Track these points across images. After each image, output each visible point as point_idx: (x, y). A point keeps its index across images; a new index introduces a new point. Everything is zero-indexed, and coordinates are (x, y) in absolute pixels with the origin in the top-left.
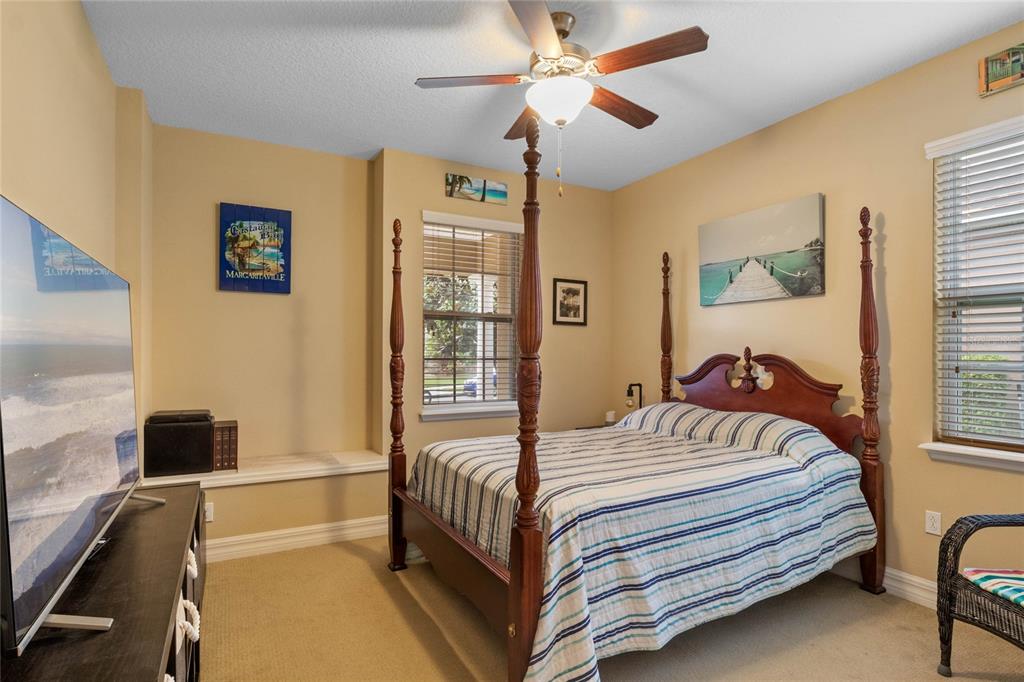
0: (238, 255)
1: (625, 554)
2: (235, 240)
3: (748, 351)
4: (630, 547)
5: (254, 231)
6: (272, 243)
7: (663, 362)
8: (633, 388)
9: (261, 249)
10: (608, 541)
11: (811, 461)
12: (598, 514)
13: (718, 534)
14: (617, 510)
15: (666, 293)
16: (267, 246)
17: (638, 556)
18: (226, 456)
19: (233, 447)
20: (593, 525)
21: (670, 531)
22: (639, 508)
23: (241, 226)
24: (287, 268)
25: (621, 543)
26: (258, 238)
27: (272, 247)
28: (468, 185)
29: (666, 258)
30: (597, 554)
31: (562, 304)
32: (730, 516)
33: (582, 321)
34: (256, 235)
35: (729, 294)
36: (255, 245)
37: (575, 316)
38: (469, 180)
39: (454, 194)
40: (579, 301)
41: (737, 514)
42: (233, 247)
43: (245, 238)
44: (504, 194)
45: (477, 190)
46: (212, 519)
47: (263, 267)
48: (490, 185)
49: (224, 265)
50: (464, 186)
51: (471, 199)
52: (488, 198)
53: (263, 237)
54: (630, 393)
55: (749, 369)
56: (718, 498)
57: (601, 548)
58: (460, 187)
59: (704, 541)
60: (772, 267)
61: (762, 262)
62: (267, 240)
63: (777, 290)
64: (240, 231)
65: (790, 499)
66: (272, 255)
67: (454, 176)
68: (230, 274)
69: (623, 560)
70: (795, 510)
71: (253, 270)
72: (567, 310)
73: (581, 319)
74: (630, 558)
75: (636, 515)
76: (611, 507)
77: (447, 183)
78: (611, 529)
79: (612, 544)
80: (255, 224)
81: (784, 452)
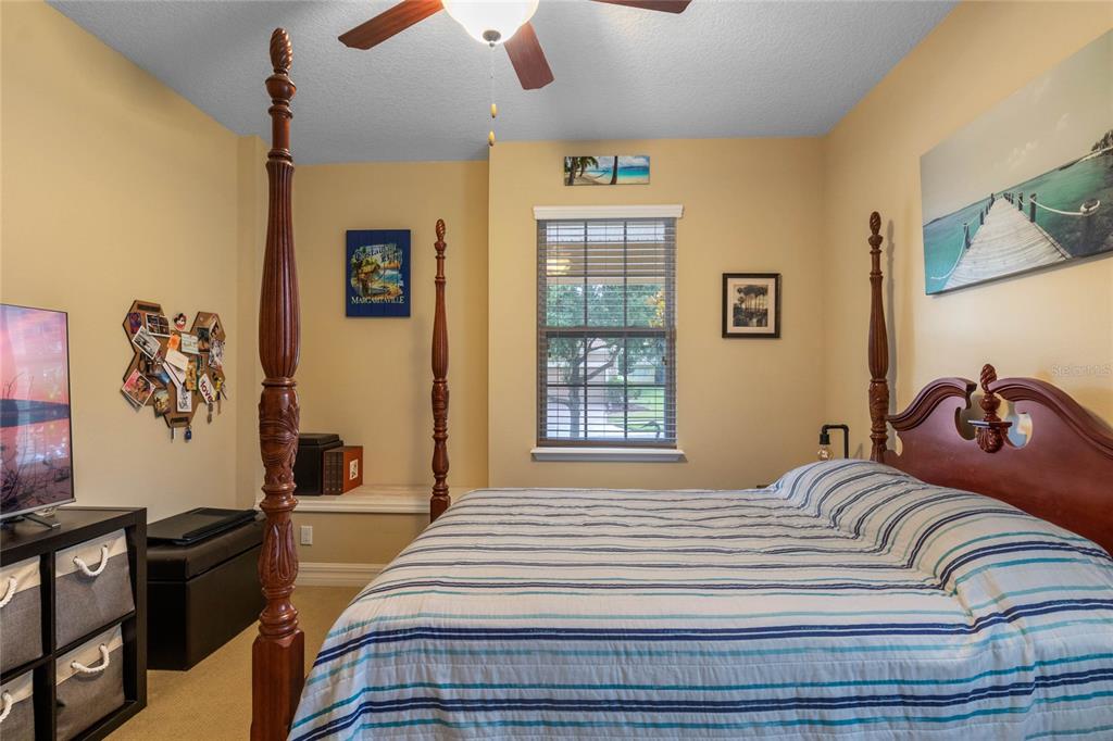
0: (362, 280)
1: (451, 714)
2: (359, 265)
3: (989, 373)
4: (466, 706)
5: (375, 255)
6: (392, 265)
7: (873, 393)
8: (829, 431)
9: (382, 272)
10: (422, 685)
11: (1011, 615)
12: (411, 638)
13: (682, 725)
14: (450, 638)
15: (876, 279)
16: (388, 268)
17: (477, 725)
18: (334, 482)
19: (339, 472)
20: (397, 654)
21: (559, 694)
22: (498, 642)
23: (364, 251)
24: (406, 289)
25: (446, 694)
26: (379, 262)
27: (392, 269)
28: (593, 167)
29: (876, 220)
30: (398, 702)
31: (737, 309)
32: (718, 696)
33: (773, 331)
34: (377, 258)
35: (965, 271)
36: (376, 270)
37: (759, 324)
38: (594, 161)
39: (575, 181)
40: (768, 302)
41: (737, 696)
42: (358, 273)
43: (368, 263)
44: (645, 170)
45: (606, 171)
46: (311, 542)
47: (385, 291)
48: (624, 161)
49: (350, 292)
50: (588, 168)
51: (597, 184)
52: (621, 179)
53: (383, 260)
54: (825, 439)
55: (992, 406)
56: (692, 653)
57: (409, 693)
58: (582, 171)
59: (640, 730)
60: (1033, 205)
61: (1016, 199)
62: (387, 262)
63: (1041, 249)
64: (362, 257)
65: (908, 690)
66: (391, 278)
67: (574, 159)
68: (355, 300)
69: (446, 724)
70: (926, 719)
71: (375, 295)
72: (743, 317)
73: (771, 329)
74: (457, 725)
75: (487, 653)
76: (439, 630)
77: (567, 169)
78: (433, 666)
79: (430, 692)
80: (377, 248)
81: (950, 585)
